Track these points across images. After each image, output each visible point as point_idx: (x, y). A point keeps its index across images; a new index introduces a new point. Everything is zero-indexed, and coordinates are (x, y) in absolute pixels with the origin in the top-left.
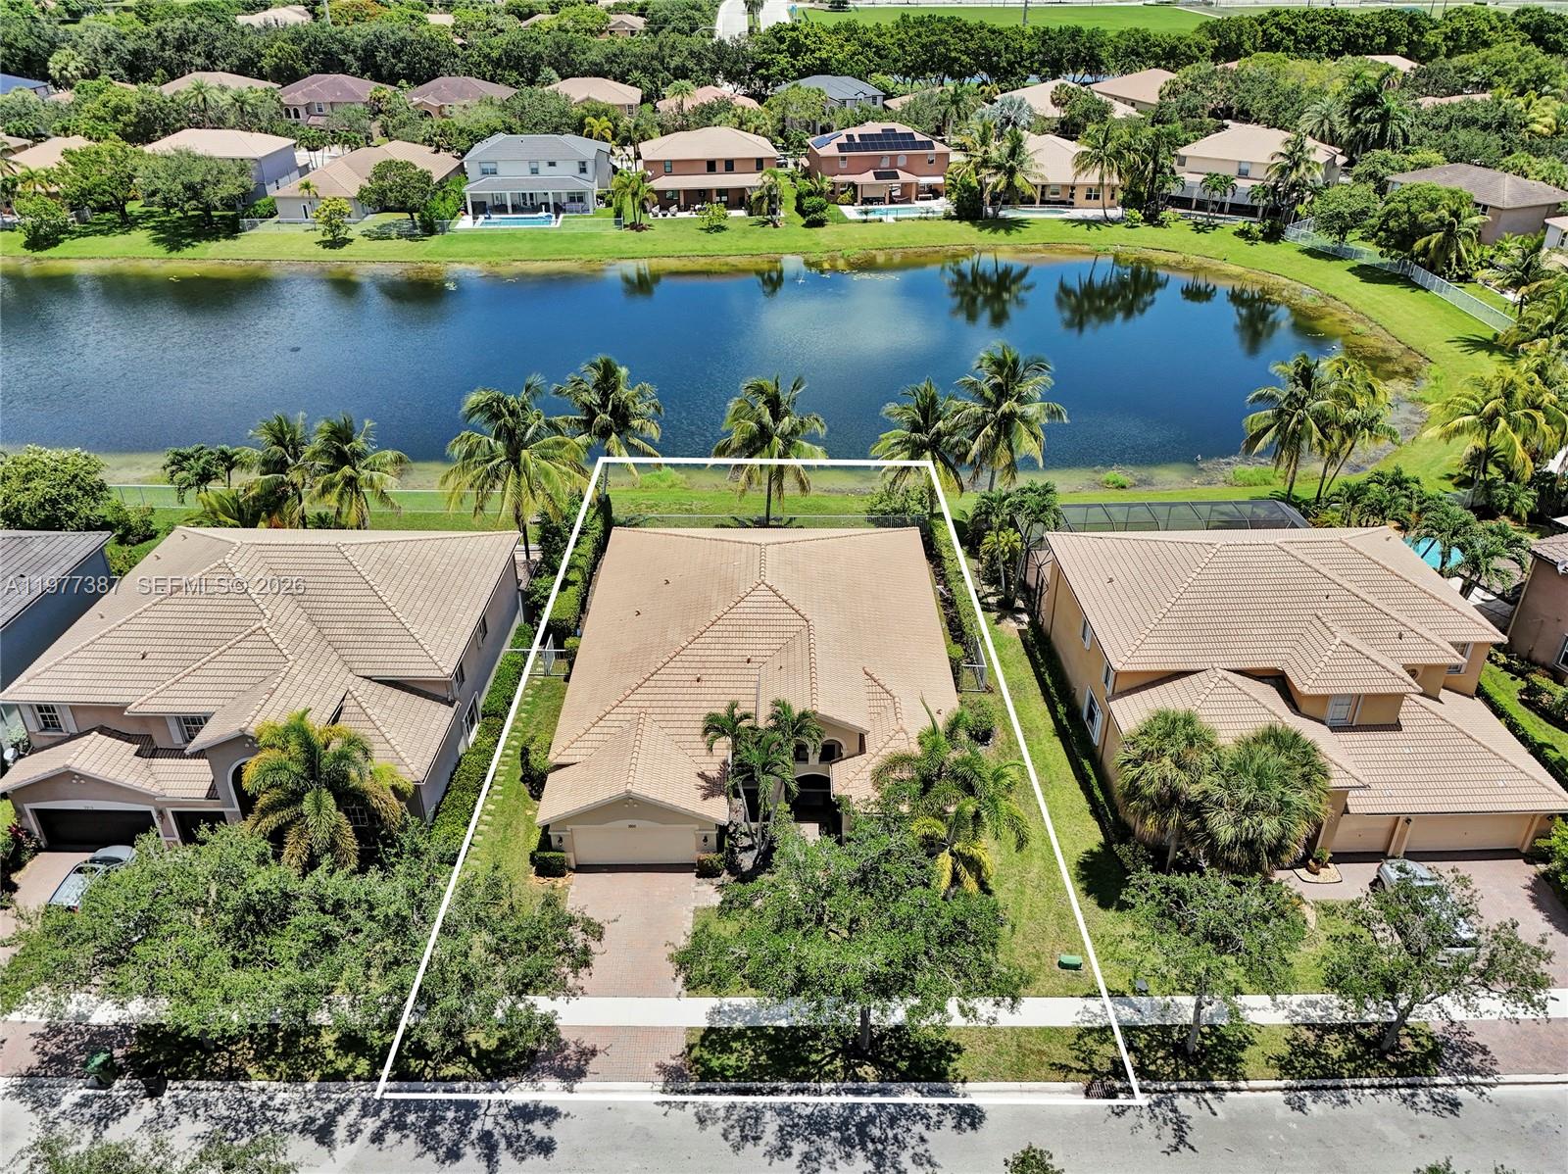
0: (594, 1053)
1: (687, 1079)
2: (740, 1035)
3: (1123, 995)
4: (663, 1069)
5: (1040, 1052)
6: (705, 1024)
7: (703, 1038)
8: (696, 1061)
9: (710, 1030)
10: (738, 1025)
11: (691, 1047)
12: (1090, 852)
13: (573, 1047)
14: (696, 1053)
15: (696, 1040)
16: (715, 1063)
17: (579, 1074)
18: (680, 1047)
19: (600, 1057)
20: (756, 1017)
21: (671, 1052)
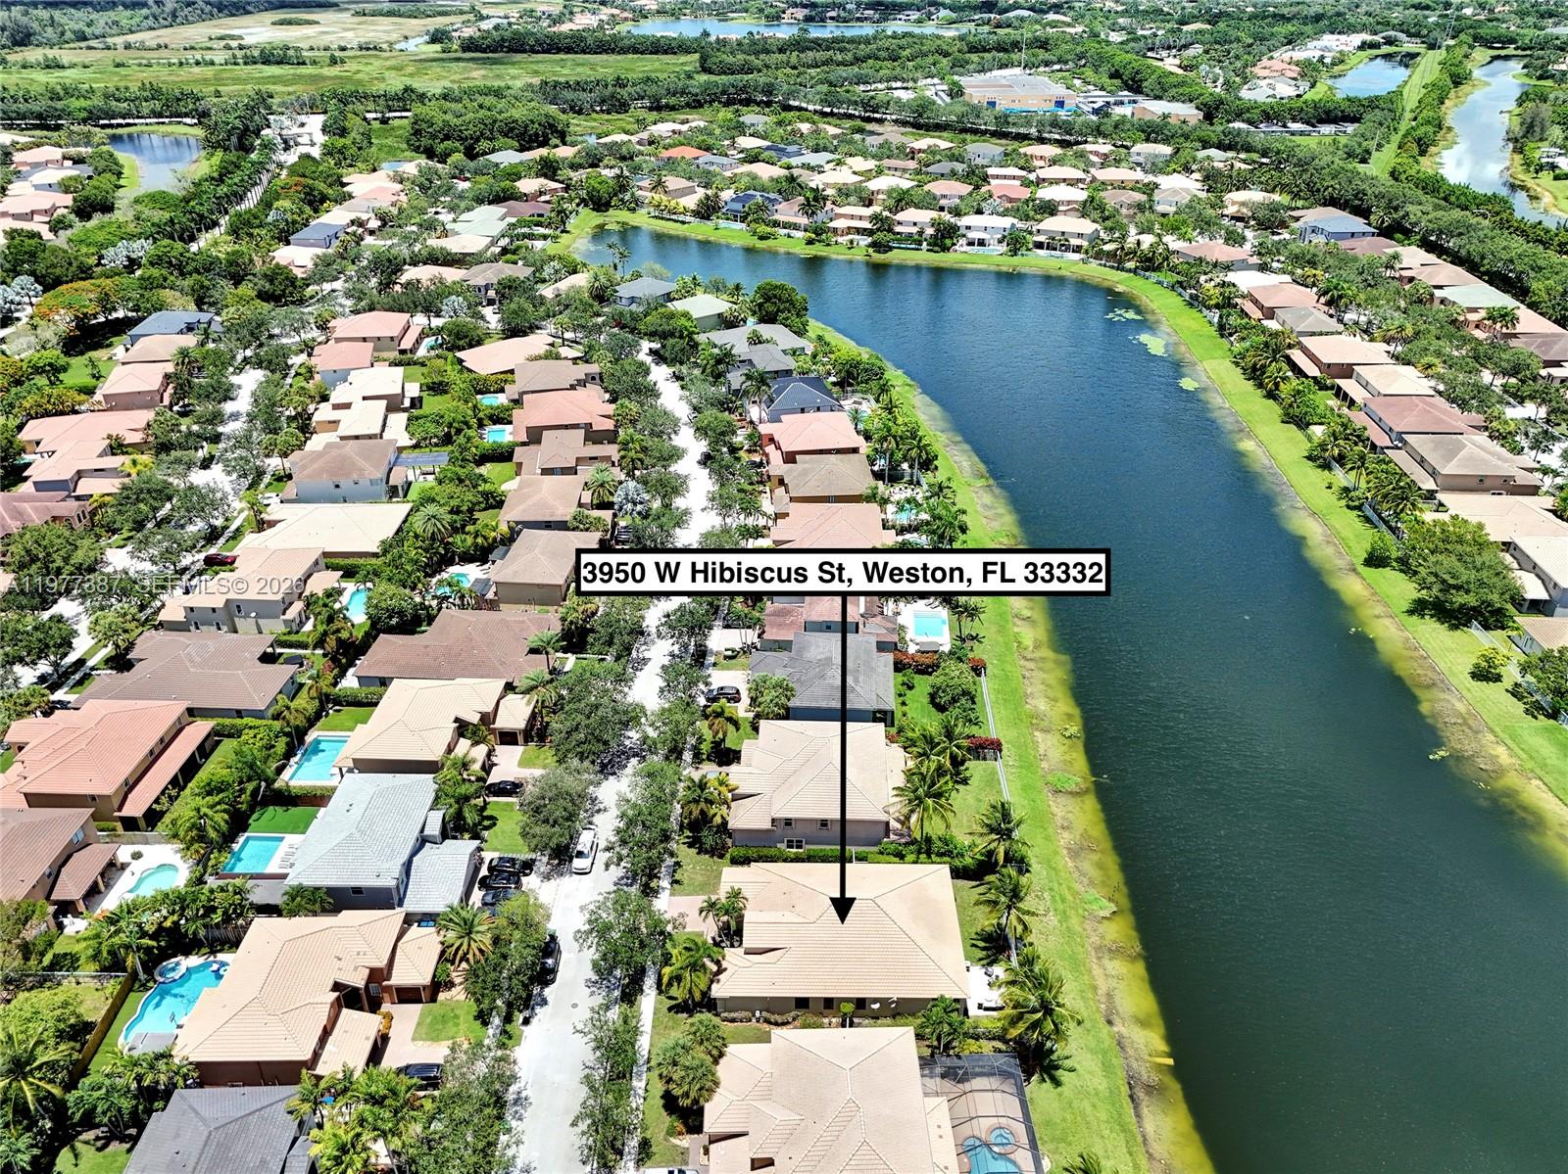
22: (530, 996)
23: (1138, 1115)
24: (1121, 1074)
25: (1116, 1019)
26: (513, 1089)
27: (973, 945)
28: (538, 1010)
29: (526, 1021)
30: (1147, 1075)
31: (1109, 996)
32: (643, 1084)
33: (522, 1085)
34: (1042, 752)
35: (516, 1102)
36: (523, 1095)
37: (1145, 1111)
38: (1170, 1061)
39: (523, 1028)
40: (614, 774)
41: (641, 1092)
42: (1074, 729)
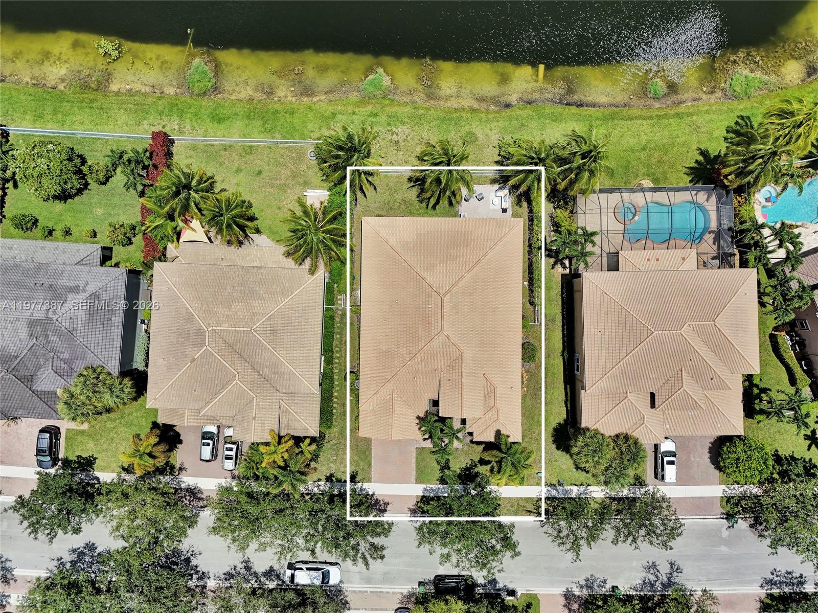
0: (388, 504)
1: (417, 513)
2: (432, 499)
3: (555, 486)
4: (410, 509)
5: (524, 506)
6: (422, 494)
7: (421, 499)
8: (419, 507)
9: (423, 497)
10: (432, 495)
11: (418, 502)
12: (559, 424)
13: (382, 502)
14: (419, 504)
15: (419, 500)
16: (425, 509)
17: (385, 511)
18: (415, 502)
19: (390, 505)
20: (437, 493)
21: (412, 504)
22: (487, 595)
23: (594, 105)
24: (559, 109)
25: (504, 99)
26: (577, 592)
27: (434, 207)
28: (500, 585)
29: (512, 593)
30: (559, 89)
31: (482, 99)
32: (575, 488)
33: (574, 586)
34: (148, 89)
35: (589, 587)
36: (583, 583)
37: (589, 99)
38: (542, 67)
39: (519, 594)
40: (188, 561)
41: (582, 489)
42: (106, 44)
